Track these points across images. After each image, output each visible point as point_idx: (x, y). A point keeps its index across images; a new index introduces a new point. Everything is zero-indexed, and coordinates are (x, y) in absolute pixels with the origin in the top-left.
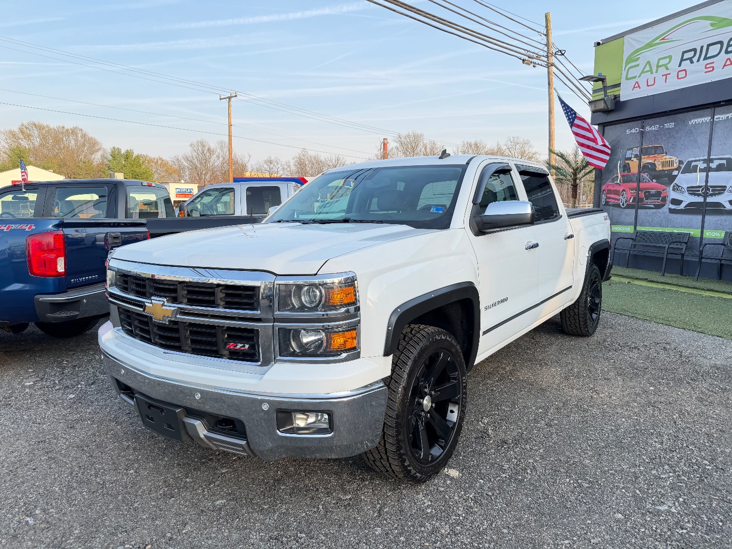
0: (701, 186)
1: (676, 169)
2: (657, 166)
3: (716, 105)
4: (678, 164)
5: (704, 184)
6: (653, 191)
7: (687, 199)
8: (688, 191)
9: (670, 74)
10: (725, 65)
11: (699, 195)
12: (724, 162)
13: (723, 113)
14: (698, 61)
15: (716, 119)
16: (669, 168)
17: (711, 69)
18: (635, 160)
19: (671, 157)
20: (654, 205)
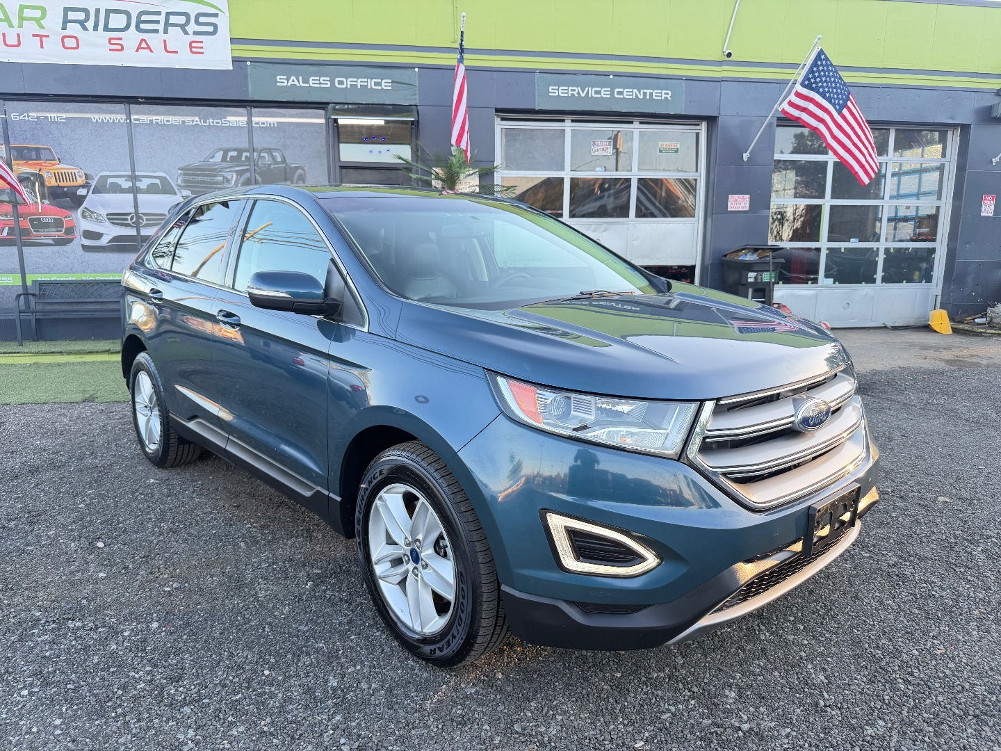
0: (128, 214)
1: (83, 187)
2: (46, 179)
3: (131, 100)
4: (84, 178)
5: (134, 211)
6: (47, 219)
7: (110, 232)
8: (109, 219)
9: (48, 36)
10: (139, 48)
11: (127, 225)
12: (157, 181)
13: (144, 114)
14: (96, 28)
15: (135, 120)
16: (69, 184)
17: (119, 47)
19: (70, 167)
20: (53, 240)
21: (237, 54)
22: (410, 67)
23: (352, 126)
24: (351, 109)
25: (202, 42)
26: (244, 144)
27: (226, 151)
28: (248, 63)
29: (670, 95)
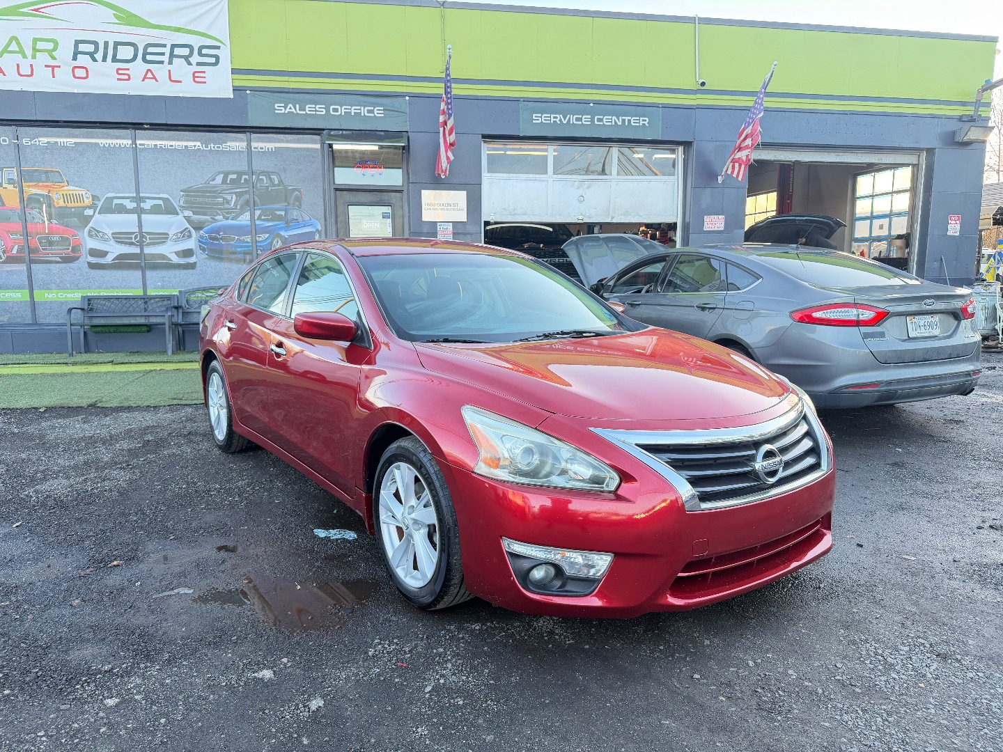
0: (133, 233)
1: (90, 207)
2: (55, 200)
3: (137, 126)
4: (91, 199)
5: (138, 231)
6: (55, 237)
7: (115, 250)
8: (114, 238)
9: (59, 67)
10: (145, 77)
11: (132, 244)
12: (160, 202)
13: (149, 139)
14: (104, 59)
15: (140, 145)
16: (76, 205)
17: (126, 77)
18: (10, 187)
19: (77, 189)
20: (60, 257)
21: (237, 84)
22: (402, 95)
23: (346, 151)
24: (345, 135)
25: (204, 72)
26: (244, 167)
27: (226, 174)
28: (248, 92)
29: (647, 121)
